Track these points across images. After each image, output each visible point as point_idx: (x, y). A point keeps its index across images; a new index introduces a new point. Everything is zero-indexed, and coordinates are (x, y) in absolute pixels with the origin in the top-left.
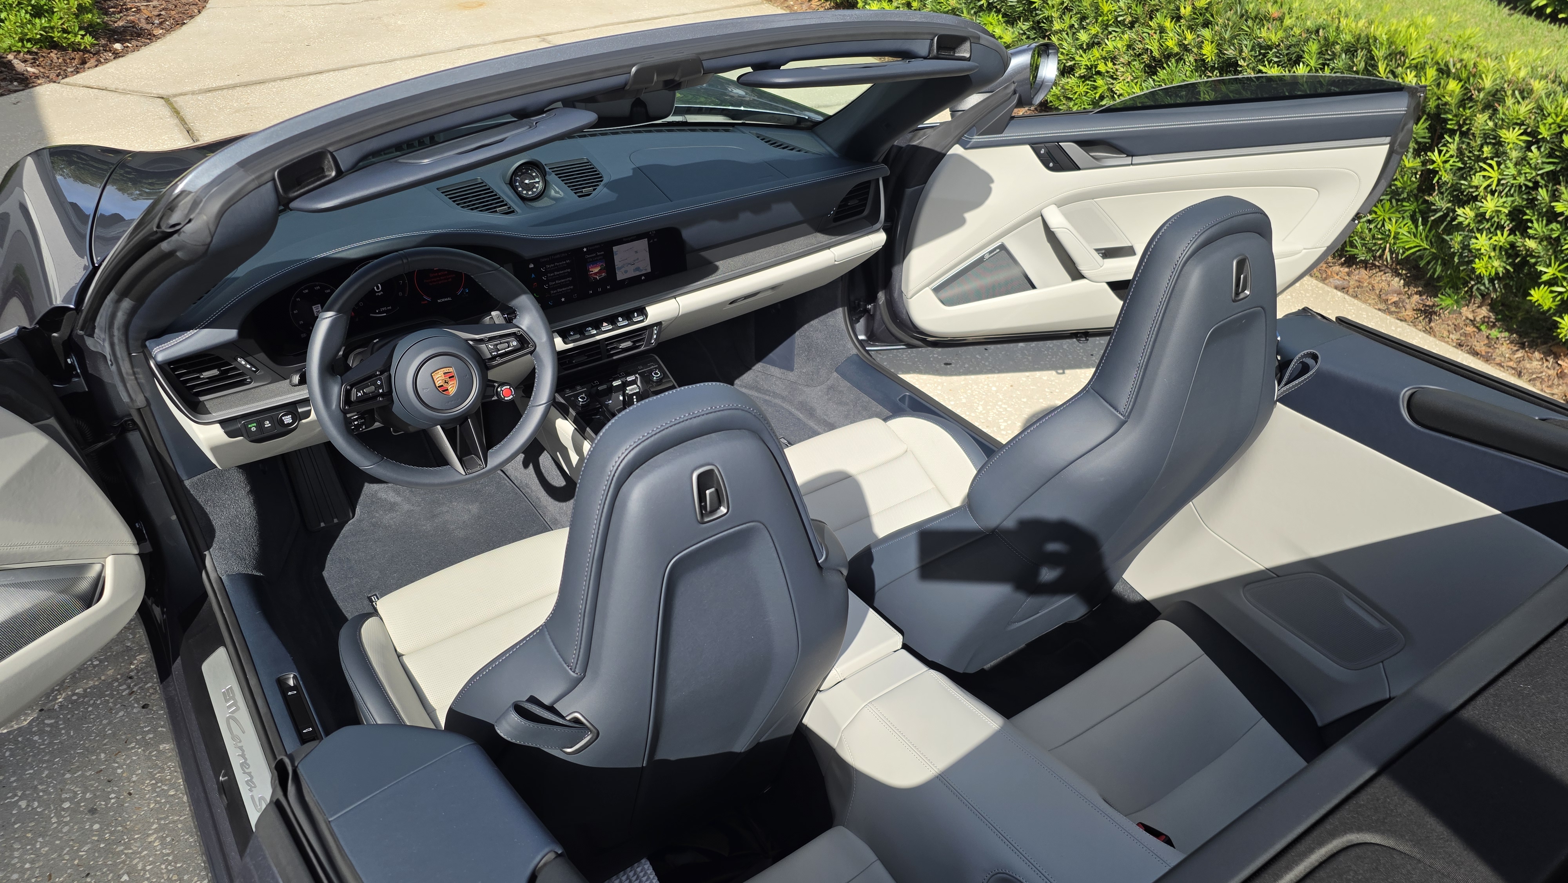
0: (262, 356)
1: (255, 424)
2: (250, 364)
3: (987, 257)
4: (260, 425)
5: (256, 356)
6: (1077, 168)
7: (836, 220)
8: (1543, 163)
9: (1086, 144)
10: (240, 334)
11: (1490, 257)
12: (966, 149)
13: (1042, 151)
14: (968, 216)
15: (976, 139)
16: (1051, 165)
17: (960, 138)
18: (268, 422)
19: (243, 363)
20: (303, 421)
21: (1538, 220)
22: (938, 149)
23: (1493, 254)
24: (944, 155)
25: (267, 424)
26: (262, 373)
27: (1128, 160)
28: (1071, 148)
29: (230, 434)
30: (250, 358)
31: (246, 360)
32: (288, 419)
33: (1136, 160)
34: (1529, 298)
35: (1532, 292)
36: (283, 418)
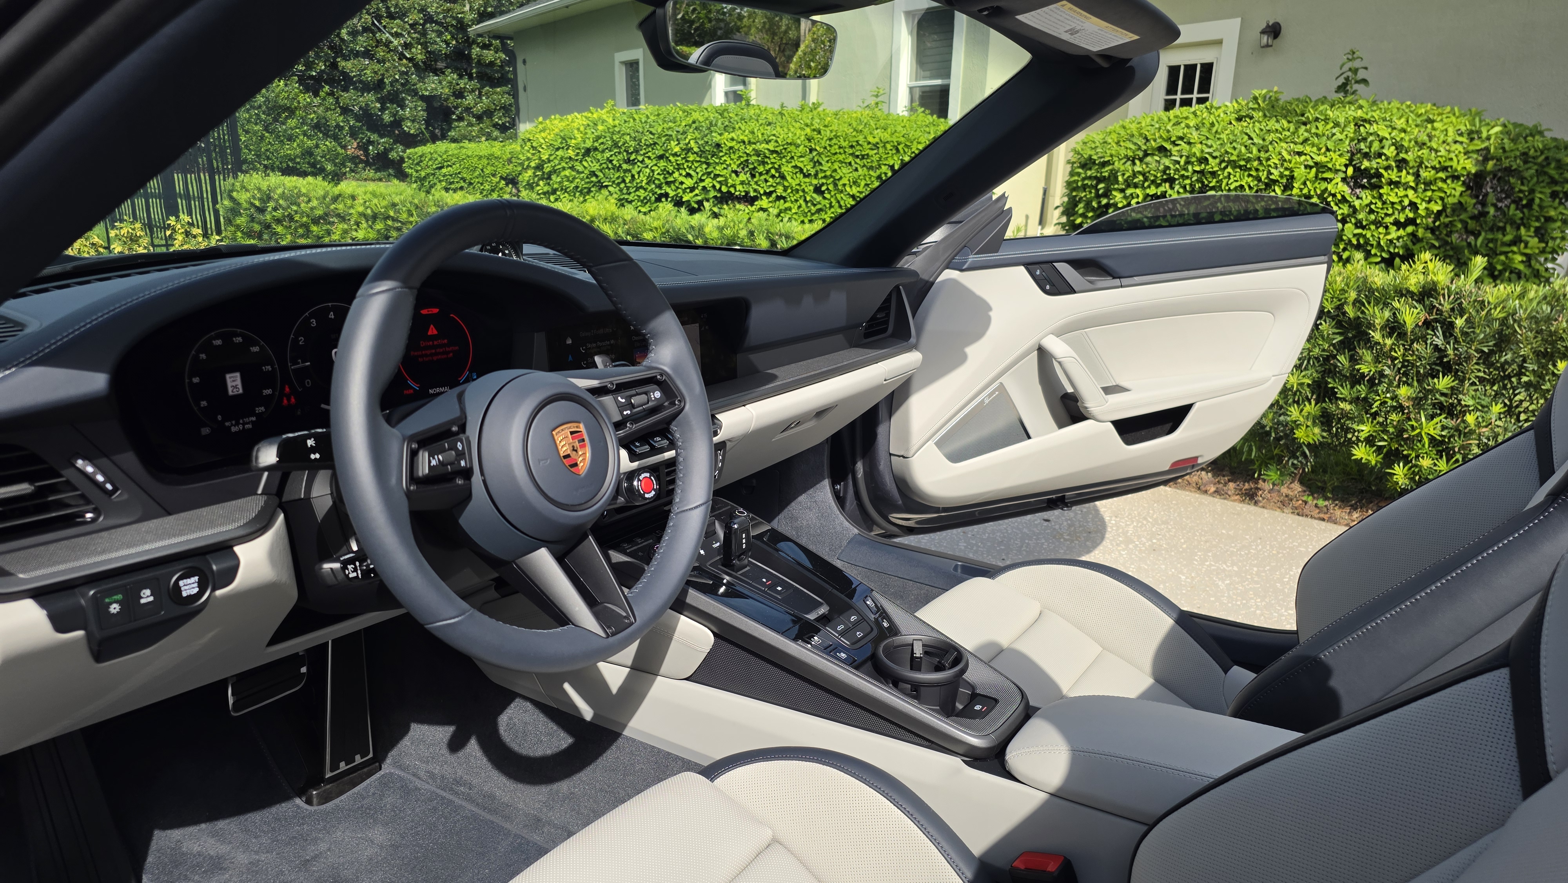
0: (129, 459)
1: (119, 597)
2: (104, 474)
3: (987, 401)
4: (130, 602)
5: (118, 458)
6: (1072, 291)
7: (867, 335)
8: (1334, 333)
9: (1079, 264)
10: (114, 382)
11: (1307, 426)
12: (962, 270)
13: (1038, 273)
14: (969, 350)
15: (972, 258)
16: (1048, 287)
17: (950, 262)
18: (147, 592)
19: (90, 469)
20: (219, 593)
21: (1342, 386)
22: (924, 276)
23: (1309, 423)
24: (932, 284)
25: (146, 596)
26: (125, 497)
27: (1117, 282)
28: (1065, 269)
29: (60, 623)
30: (104, 461)
31: (94, 465)
32: (189, 587)
33: (1125, 281)
34: (1354, 458)
35: (1354, 452)
36: (181, 583)
